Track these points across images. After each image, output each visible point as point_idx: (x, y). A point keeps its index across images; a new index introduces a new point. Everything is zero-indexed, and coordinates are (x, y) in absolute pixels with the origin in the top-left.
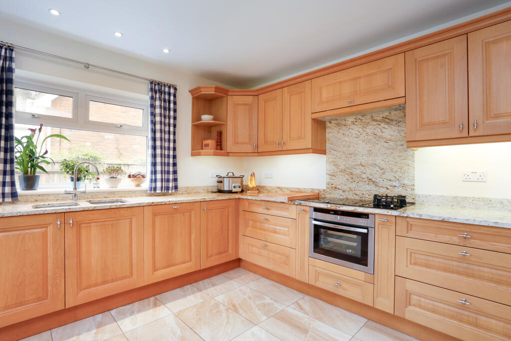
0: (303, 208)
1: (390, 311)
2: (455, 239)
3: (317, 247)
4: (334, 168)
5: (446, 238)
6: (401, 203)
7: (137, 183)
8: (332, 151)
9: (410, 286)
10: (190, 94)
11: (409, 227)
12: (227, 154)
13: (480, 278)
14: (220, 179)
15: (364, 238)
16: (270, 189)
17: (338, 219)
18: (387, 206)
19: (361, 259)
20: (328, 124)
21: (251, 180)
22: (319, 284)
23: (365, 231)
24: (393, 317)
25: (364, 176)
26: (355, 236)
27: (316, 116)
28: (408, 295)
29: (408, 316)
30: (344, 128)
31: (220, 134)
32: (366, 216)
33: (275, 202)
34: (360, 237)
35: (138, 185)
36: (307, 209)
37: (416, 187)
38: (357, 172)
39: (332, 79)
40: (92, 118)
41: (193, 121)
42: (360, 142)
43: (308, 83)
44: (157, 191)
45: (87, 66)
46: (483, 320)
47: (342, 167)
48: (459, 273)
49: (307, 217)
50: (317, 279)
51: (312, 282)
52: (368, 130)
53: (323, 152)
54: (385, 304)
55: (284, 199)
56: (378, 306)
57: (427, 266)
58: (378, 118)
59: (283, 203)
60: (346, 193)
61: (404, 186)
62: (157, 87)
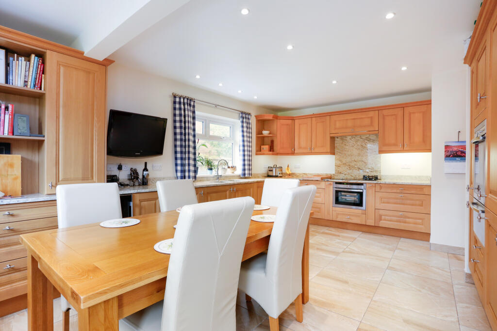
0: (329, 183)
1: (373, 225)
2: (398, 191)
3: (337, 201)
4: (339, 162)
5: (395, 191)
6: (376, 178)
7: (233, 171)
8: (339, 154)
9: (381, 212)
10: (255, 118)
11: (381, 188)
12: (277, 154)
13: (407, 204)
14: (270, 169)
15: (361, 194)
16: (298, 174)
17: (349, 186)
18: (370, 179)
19: (360, 204)
20: (336, 139)
21: (288, 169)
22: (338, 219)
23: (361, 191)
24: (375, 227)
25: (356, 166)
26: (356, 194)
27: (332, 135)
28: (381, 216)
29: (381, 225)
30: (345, 141)
31: (272, 142)
32: (362, 184)
33: (312, 180)
34: (359, 194)
35: (233, 173)
36: (332, 183)
37: (381, 172)
38: (353, 164)
39: (342, 117)
40: (211, 133)
41: (257, 135)
42: (354, 149)
43: (328, 118)
44: (246, 176)
45: (216, 106)
46: (408, 220)
47: (344, 162)
48: (399, 204)
49: (331, 187)
50: (337, 217)
51: (334, 219)
52: (358, 143)
53: (334, 154)
54: (371, 222)
55: (319, 178)
56: (367, 224)
57: (388, 203)
58: (364, 138)
59: (317, 180)
60: (347, 175)
61: (376, 171)
62: (244, 115)
